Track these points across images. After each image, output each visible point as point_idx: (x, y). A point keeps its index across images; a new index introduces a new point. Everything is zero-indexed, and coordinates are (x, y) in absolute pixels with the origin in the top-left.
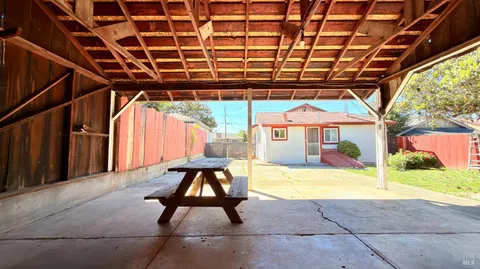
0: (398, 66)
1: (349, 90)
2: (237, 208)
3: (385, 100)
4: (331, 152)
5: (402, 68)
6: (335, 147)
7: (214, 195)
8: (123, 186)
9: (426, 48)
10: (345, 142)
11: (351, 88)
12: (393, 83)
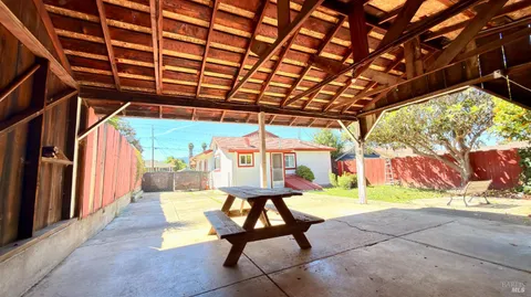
0: (373, 105)
1: (339, 121)
2: (307, 234)
3: (363, 132)
4: (292, 176)
5: (377, 107)
6: (293, 172)
7: (284, 223)
8: (85, 239)
9: (395, 94)
10: (302, 167)
11: (341, 119)
12: (369, 118)
